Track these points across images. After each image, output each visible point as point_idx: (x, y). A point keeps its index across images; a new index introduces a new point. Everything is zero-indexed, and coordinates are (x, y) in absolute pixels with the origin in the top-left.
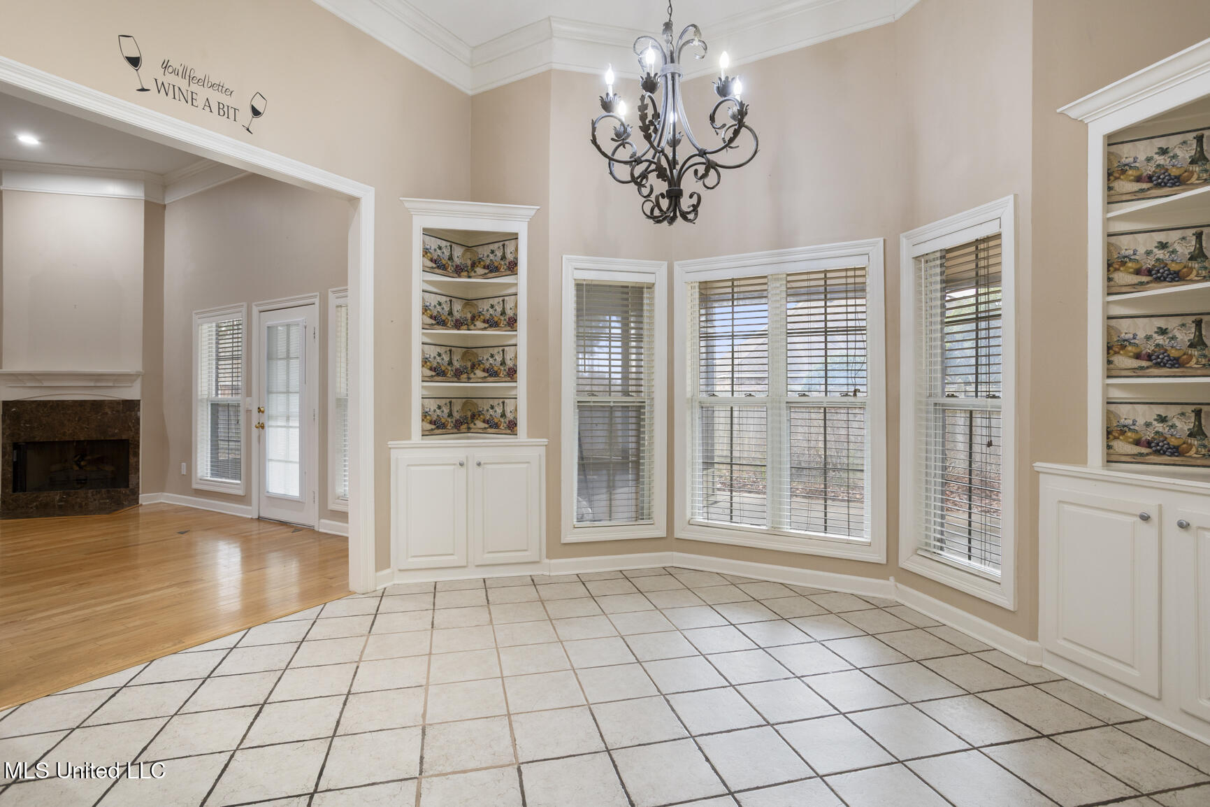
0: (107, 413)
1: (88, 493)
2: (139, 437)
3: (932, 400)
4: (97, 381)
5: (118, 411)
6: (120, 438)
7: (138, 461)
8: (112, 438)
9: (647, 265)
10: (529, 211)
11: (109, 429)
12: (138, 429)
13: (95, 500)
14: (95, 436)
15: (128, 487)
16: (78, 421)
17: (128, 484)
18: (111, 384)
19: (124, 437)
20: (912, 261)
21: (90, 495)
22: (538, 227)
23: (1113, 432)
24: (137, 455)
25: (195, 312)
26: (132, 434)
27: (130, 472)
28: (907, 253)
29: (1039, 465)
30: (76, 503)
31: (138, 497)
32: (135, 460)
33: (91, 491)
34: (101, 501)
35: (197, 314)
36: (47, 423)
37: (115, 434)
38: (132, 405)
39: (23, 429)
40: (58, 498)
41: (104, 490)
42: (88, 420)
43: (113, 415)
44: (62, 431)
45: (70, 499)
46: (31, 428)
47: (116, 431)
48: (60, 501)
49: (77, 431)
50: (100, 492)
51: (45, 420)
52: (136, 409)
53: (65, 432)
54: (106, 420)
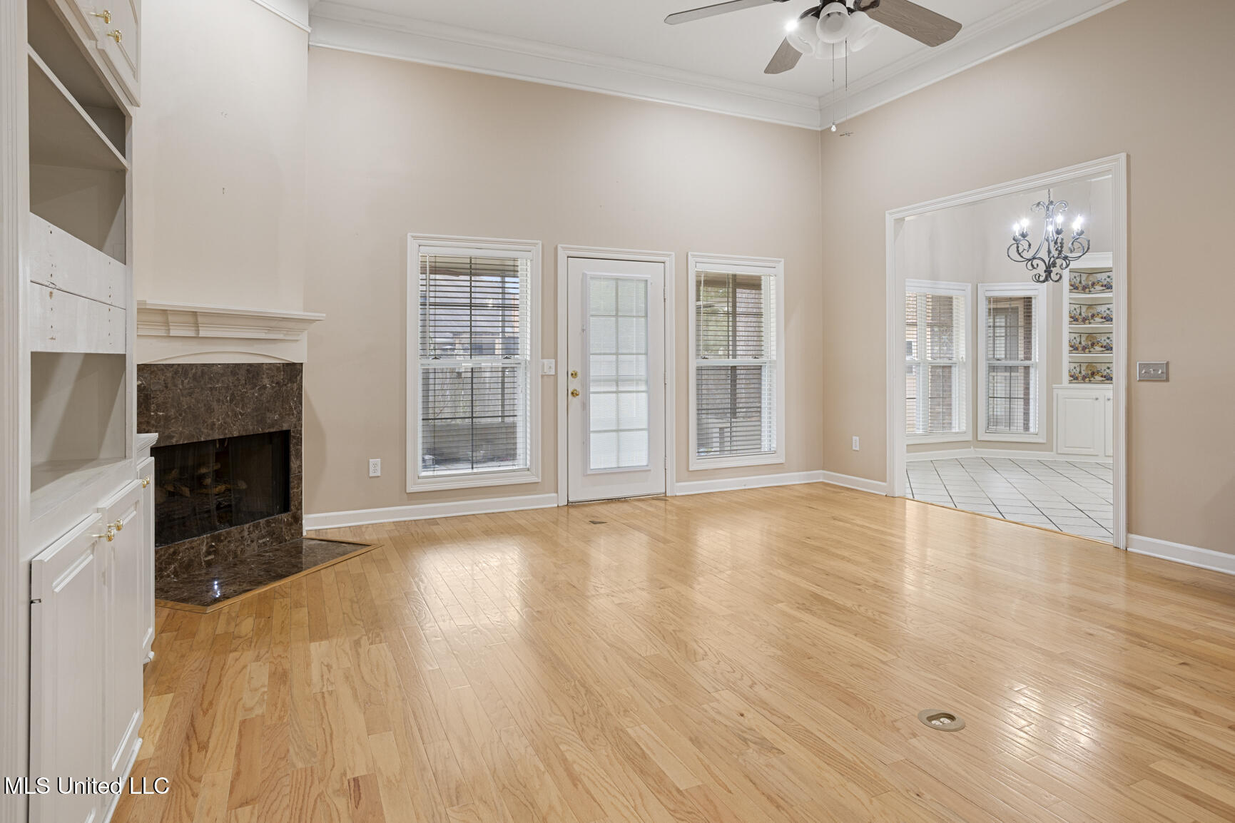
0: (264, 387)
1: (243, 530)
4: (270, 329)
5: (277, 383)
6: (280, 429)
8: (272, 430)
11: (268, 414)
13: (252, 541)
14: (252, 428)
16: (231, 401)
18: (281, 336)
19: (285, 427)
21: (246, 533)
24: (299, 456)
25: (414, 234)
32: (298, 463)
33: (247, 525)
34: (261, 541)
35: (415, 238)
36: (189, 407)
37: (275, 423)
38: (293, 371)
39: (153, 422)
40: (204, 548)
41: (262, 521)
42: (243, 400)
43: (273, 388)
44: (210, 421)
45: (221, 546)
46: (167, 418)
47: (276, 417)
48: (208, 553)
49: (228, 420)
50: (256, 526)
51: (185, 401)
52: (298, 378)
53: (214, 424)
54: (264, 398)
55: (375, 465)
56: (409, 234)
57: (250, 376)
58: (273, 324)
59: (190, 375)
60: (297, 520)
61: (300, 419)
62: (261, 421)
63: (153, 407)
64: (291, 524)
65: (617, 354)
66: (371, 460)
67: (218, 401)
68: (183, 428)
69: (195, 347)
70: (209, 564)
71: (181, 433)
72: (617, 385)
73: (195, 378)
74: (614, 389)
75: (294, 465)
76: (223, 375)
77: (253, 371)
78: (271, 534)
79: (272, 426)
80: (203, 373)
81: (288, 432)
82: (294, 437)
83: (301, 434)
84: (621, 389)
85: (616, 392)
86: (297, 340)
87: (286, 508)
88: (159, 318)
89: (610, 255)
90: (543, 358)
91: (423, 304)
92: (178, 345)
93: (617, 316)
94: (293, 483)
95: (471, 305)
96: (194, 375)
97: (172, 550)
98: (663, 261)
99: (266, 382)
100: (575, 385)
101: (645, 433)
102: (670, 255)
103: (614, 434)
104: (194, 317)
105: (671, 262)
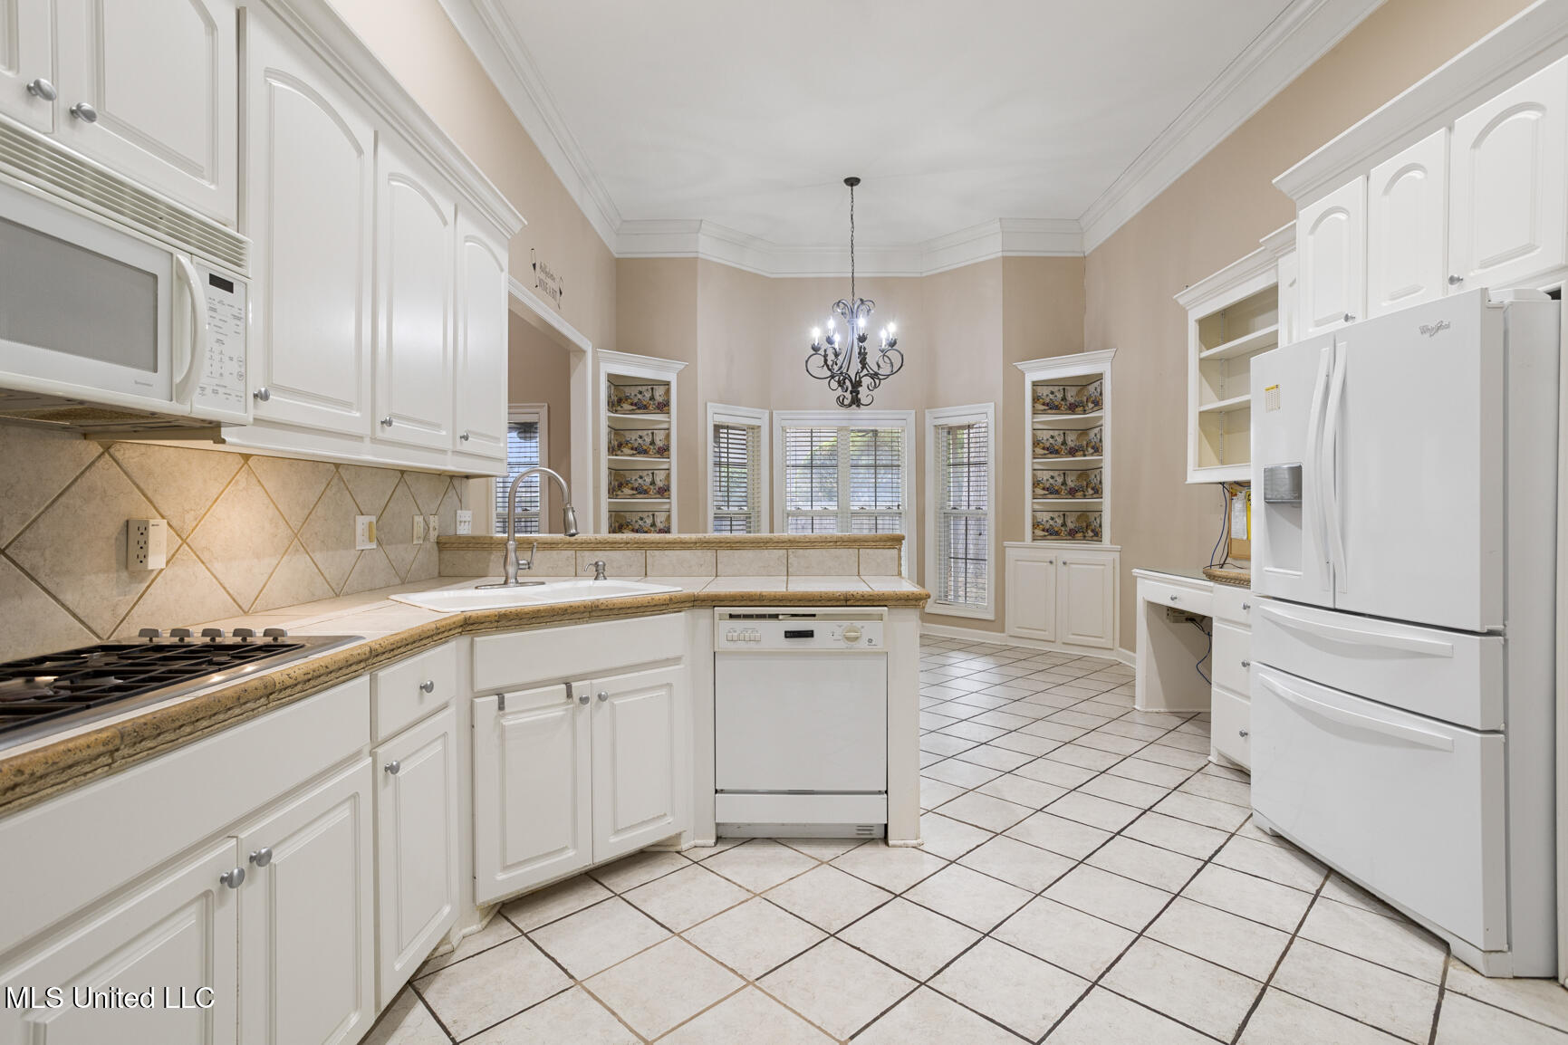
3: (942, 511)
9: (756, 412)
10: (680, 365)
20: (932, 428)
22: (687, 377)
23: (1036, 525)
28: (929, 423)
29: (1006, 543)
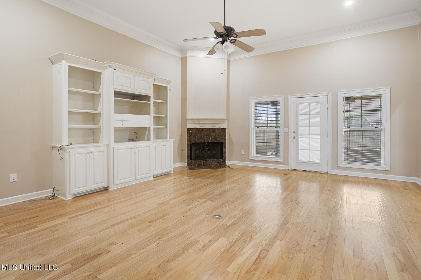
0: (216, 133)
2: (226, 142)
4: (216, 122)
5: (220, 132)
6: (220, 142)
7: (226, 150)
8: (218, 142)
12: (226, 139)
13: (213, 163)
14: (213, 141)
15: (223, 159)
16: (209, 135)
17: (223, 158)
18: (219, 123)
19: (222, 141)
21: (212, 161)
24: (225, 148)
26: (224, 140)
27: (223, 153)
30: (208, 164)
31: (226, 162)
36: (200, 136)
37: (219, 140)
38: (224, 130)
39: (193, 138)
40: (203, 162)
41: (216, 160)
42: (211, 135)
43: (218, 133)
44: (204, 139)
45: (206, 162)
46: (195, 138)
47: (219, 139)
48: (204, 163)
49: (208, 139)
50: (215, 160)
51: (199, 135)
52: (225, 131)
53: (205, 139)
54: (216, 135)
55: (243, 152)
56: (250, 98)
57: (213, 131)
58: (216, 120)
59: (200, 130)
60: (225, 161)
61: (226, 140)
62: (216, 140)
63: (193, 136)
64: (223, 162)
65: (309, 126)
66: (242, 151)
67: (206, 135)
68: (199, 140)
69: (200, 125)
70: (204, 165)
71: (198, 141)
72: (309, 136)
73: (201, 131)
74: (308, 137)
75: (224, 149)
76: (207, 130)
77: (214, 130)
78: (218, 162)
79: (218, 141)
80: (203, 130)
81: (222, 142)
82: (224, 144)
83: (226, 143)
84: (311, 137)
85: (309, 138)
86: (224, 124)
87: (222, 158)
88: (192, 120)
89: (309, 95)
90: (284, 127)
91: (256, 114)
92: (197, 125)
93: (309, 114)
94: (224, 153)
95: (267, 114)
96: (201, 130)
97: (196, 161)
98: (327, 95)
99: (217, 132)
100: (294, 135)
101: (319, 152)
102: (330, 93)
103: (308, 151)
104: (198, 120)
105: (330, 95)
